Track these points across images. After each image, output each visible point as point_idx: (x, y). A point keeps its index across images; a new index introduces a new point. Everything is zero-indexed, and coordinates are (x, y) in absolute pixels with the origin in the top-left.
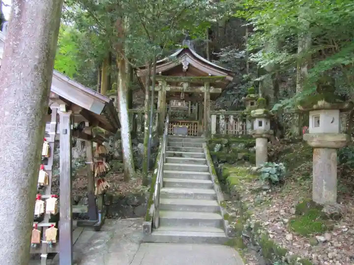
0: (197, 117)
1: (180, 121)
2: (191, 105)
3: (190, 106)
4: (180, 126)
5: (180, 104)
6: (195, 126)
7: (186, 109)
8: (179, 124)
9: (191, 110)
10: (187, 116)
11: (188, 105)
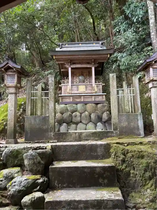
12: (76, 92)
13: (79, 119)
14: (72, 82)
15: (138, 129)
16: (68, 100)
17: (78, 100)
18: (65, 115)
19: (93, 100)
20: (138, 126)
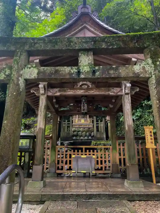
0: (105, 136)
1: (84, 147)
2: (97, 121)
3: (95, 123)
4: (83, 156)
5: (83, 121)
6: (107, 153)
7: (91, 126)
8: (82, 151)
9: (97, 127)
10: (92, 134)
11: (93, 121)
12: (80, 123)
13: (81, 135)
14: (78, 118)
15: (104, 138)
16: (76, 126)
17: (81, 126)
18: (75, 133)
19: (88, 126)
20: (104, 137)
